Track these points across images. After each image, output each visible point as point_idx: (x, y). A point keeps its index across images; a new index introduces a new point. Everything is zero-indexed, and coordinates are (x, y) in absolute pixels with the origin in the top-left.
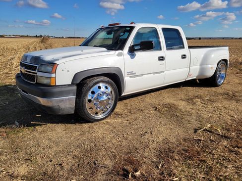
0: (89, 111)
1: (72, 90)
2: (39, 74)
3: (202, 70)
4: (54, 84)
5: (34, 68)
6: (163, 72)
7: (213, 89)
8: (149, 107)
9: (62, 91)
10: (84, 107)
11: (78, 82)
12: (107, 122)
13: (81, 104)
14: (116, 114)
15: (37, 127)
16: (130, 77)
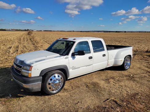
0: (49, 89)
1: (40, 79)
2: (23, 70)
3: (115, 62)
4: (30, 76)
5: (21, 67)
6: (92, 65)
7: (123, 72)
8: (83, 84)
9: (35, 80)
10: (46, 87)
11: (43, 75)
12: (59, 95)
13: (44, 86)
14: (65, 89)
15: (21, 98)
16: (72, 69)
